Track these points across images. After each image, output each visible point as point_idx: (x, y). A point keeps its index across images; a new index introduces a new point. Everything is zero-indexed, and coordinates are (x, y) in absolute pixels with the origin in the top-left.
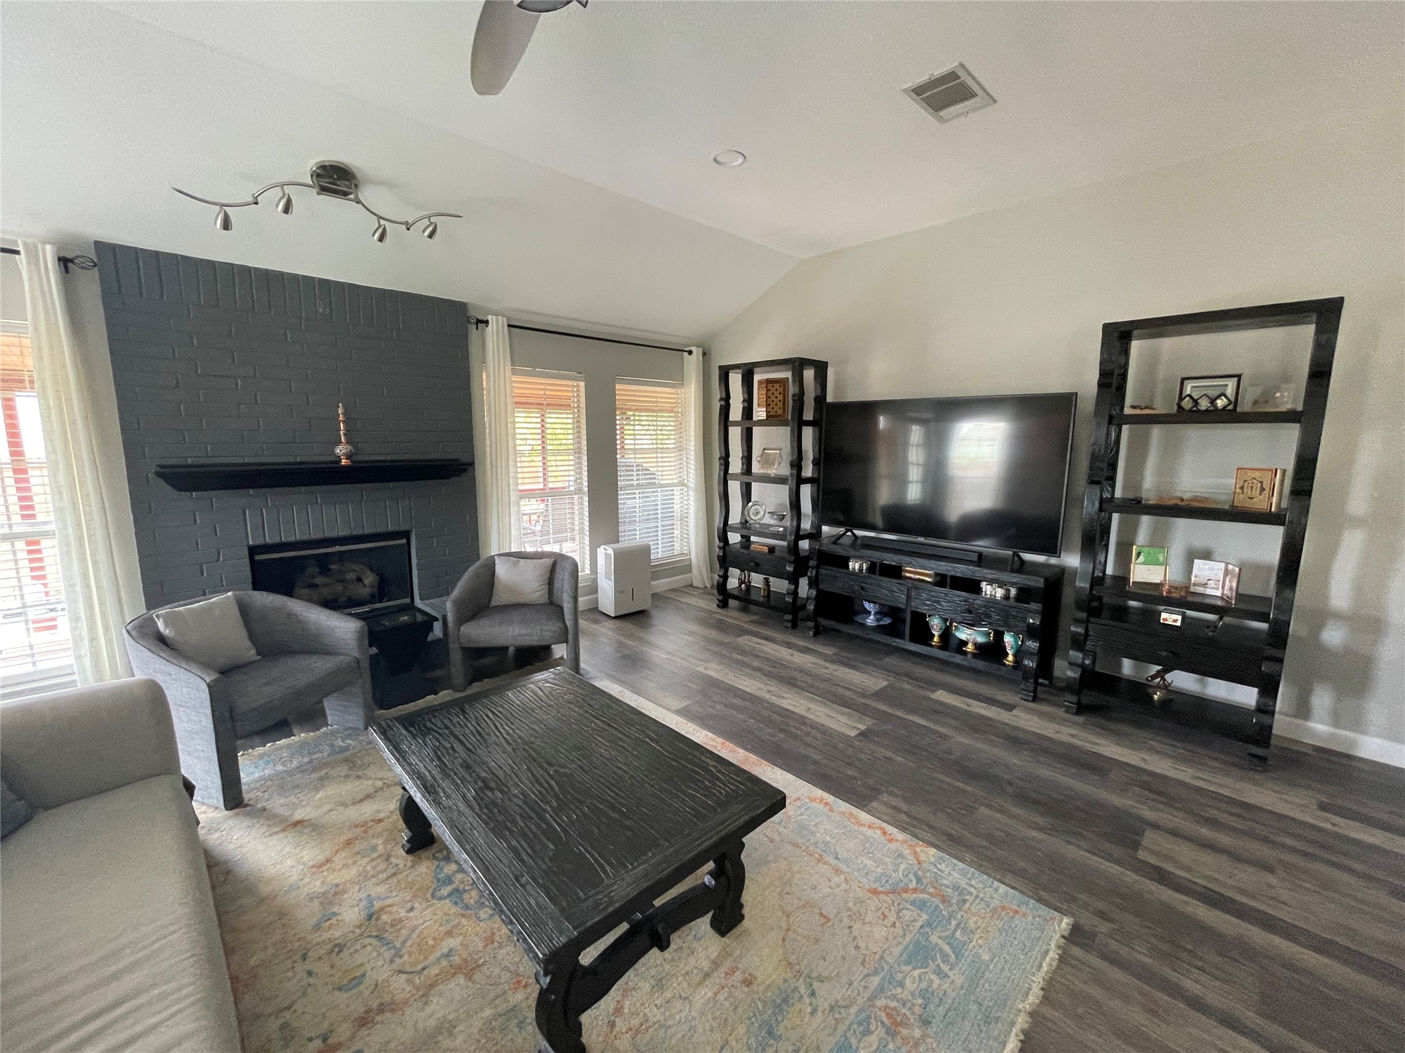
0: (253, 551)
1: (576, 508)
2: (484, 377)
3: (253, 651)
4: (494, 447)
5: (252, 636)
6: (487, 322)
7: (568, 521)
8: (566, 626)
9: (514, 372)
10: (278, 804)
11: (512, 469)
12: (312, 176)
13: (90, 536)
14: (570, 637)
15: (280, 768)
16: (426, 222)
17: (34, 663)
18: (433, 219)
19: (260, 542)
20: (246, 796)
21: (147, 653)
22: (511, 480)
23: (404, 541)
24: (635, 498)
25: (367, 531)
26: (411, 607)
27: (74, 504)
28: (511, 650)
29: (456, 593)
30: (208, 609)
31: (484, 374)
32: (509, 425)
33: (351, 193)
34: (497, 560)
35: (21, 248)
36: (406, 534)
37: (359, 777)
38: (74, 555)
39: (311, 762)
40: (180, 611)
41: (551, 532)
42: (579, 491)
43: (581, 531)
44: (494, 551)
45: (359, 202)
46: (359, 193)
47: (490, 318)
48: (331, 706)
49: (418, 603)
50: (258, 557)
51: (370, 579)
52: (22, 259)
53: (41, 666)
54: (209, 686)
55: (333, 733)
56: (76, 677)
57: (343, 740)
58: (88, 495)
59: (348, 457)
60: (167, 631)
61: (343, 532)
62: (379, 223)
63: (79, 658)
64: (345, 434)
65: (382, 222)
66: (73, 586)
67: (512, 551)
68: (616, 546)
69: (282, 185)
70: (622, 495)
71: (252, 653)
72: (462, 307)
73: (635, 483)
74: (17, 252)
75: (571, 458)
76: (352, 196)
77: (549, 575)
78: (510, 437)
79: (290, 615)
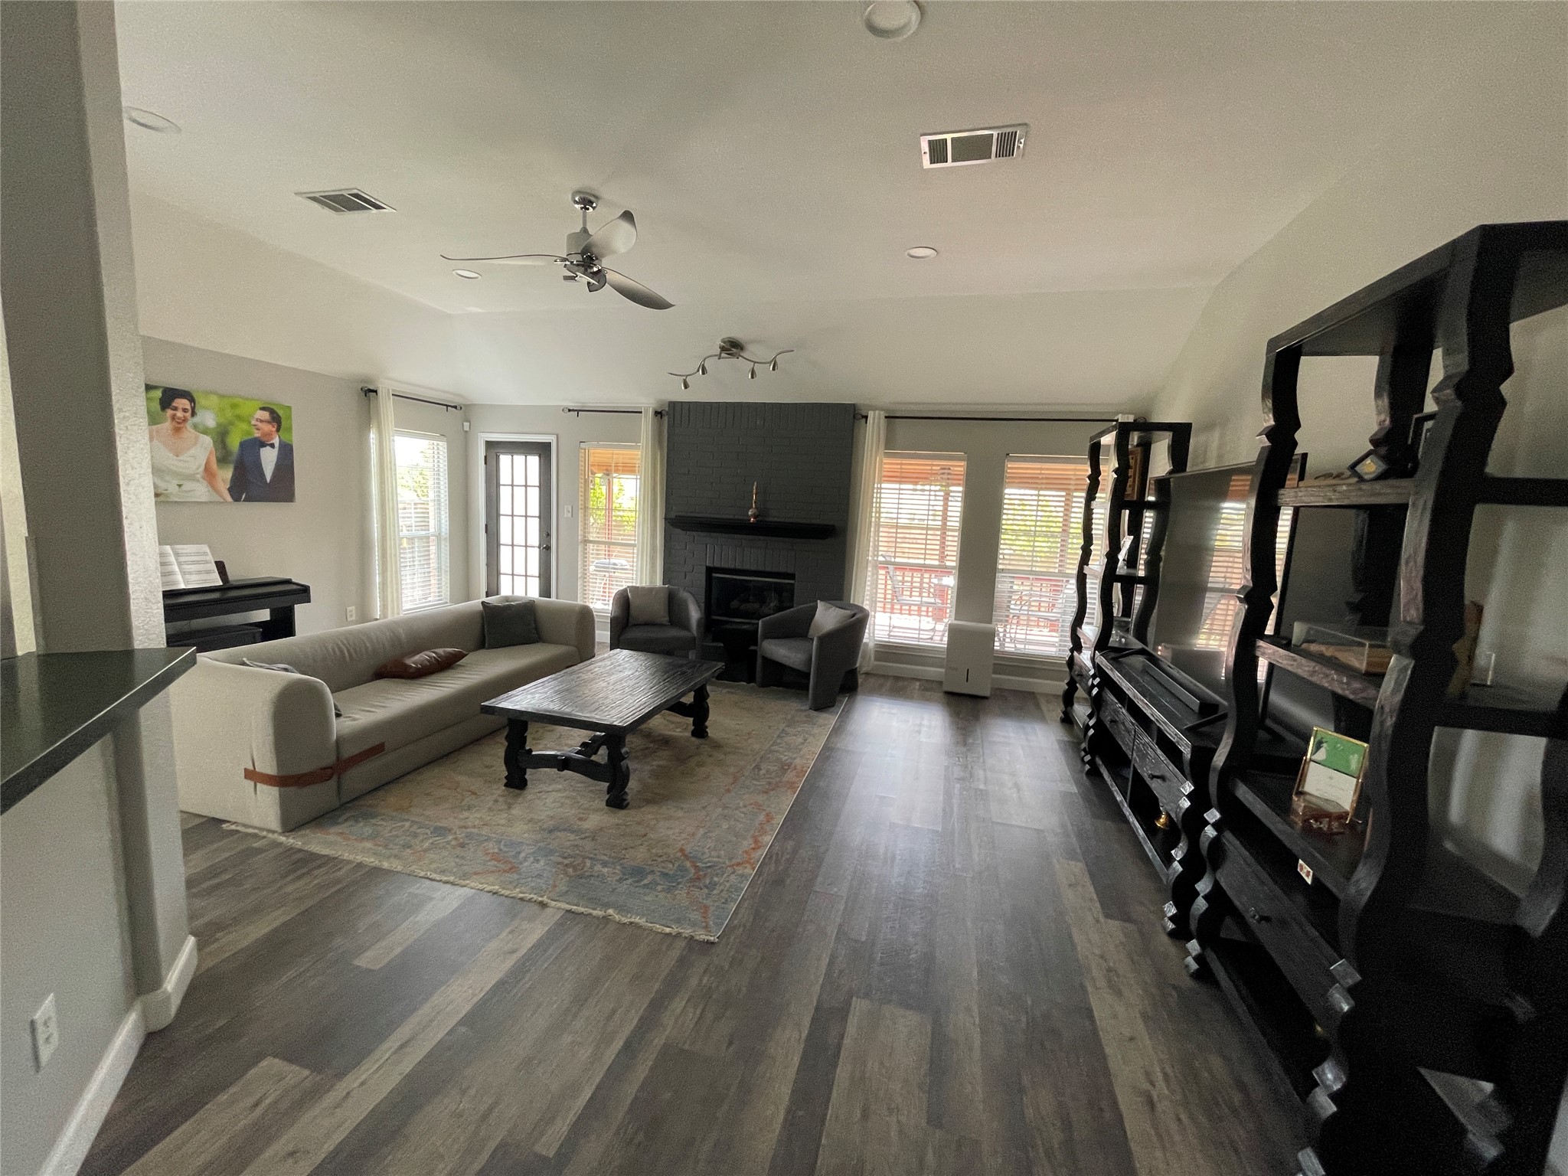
0: (710, 570)
3: (667, 619)
5: (670, 612)
6: (866, 417)
9: (887, 455)
12: (719, 349)
13: (646, 549)
23: (792, 581)
25: (768, 569)
33: (739, 354)
35: (642, 410)
45: (744, 357)
46: (745, 352)
47: (871, 414)
50: (712, 574)
52: (642, 415)
58: (647, 528)
59: (755, 517)
60: (630, 595)
61: (754, 568)
62: (752, 365)
64: (755, 502)
65: (754, 365)
71: (665, 620)
72: (854, 406)
74: (641, 412)
76: (741, 355)
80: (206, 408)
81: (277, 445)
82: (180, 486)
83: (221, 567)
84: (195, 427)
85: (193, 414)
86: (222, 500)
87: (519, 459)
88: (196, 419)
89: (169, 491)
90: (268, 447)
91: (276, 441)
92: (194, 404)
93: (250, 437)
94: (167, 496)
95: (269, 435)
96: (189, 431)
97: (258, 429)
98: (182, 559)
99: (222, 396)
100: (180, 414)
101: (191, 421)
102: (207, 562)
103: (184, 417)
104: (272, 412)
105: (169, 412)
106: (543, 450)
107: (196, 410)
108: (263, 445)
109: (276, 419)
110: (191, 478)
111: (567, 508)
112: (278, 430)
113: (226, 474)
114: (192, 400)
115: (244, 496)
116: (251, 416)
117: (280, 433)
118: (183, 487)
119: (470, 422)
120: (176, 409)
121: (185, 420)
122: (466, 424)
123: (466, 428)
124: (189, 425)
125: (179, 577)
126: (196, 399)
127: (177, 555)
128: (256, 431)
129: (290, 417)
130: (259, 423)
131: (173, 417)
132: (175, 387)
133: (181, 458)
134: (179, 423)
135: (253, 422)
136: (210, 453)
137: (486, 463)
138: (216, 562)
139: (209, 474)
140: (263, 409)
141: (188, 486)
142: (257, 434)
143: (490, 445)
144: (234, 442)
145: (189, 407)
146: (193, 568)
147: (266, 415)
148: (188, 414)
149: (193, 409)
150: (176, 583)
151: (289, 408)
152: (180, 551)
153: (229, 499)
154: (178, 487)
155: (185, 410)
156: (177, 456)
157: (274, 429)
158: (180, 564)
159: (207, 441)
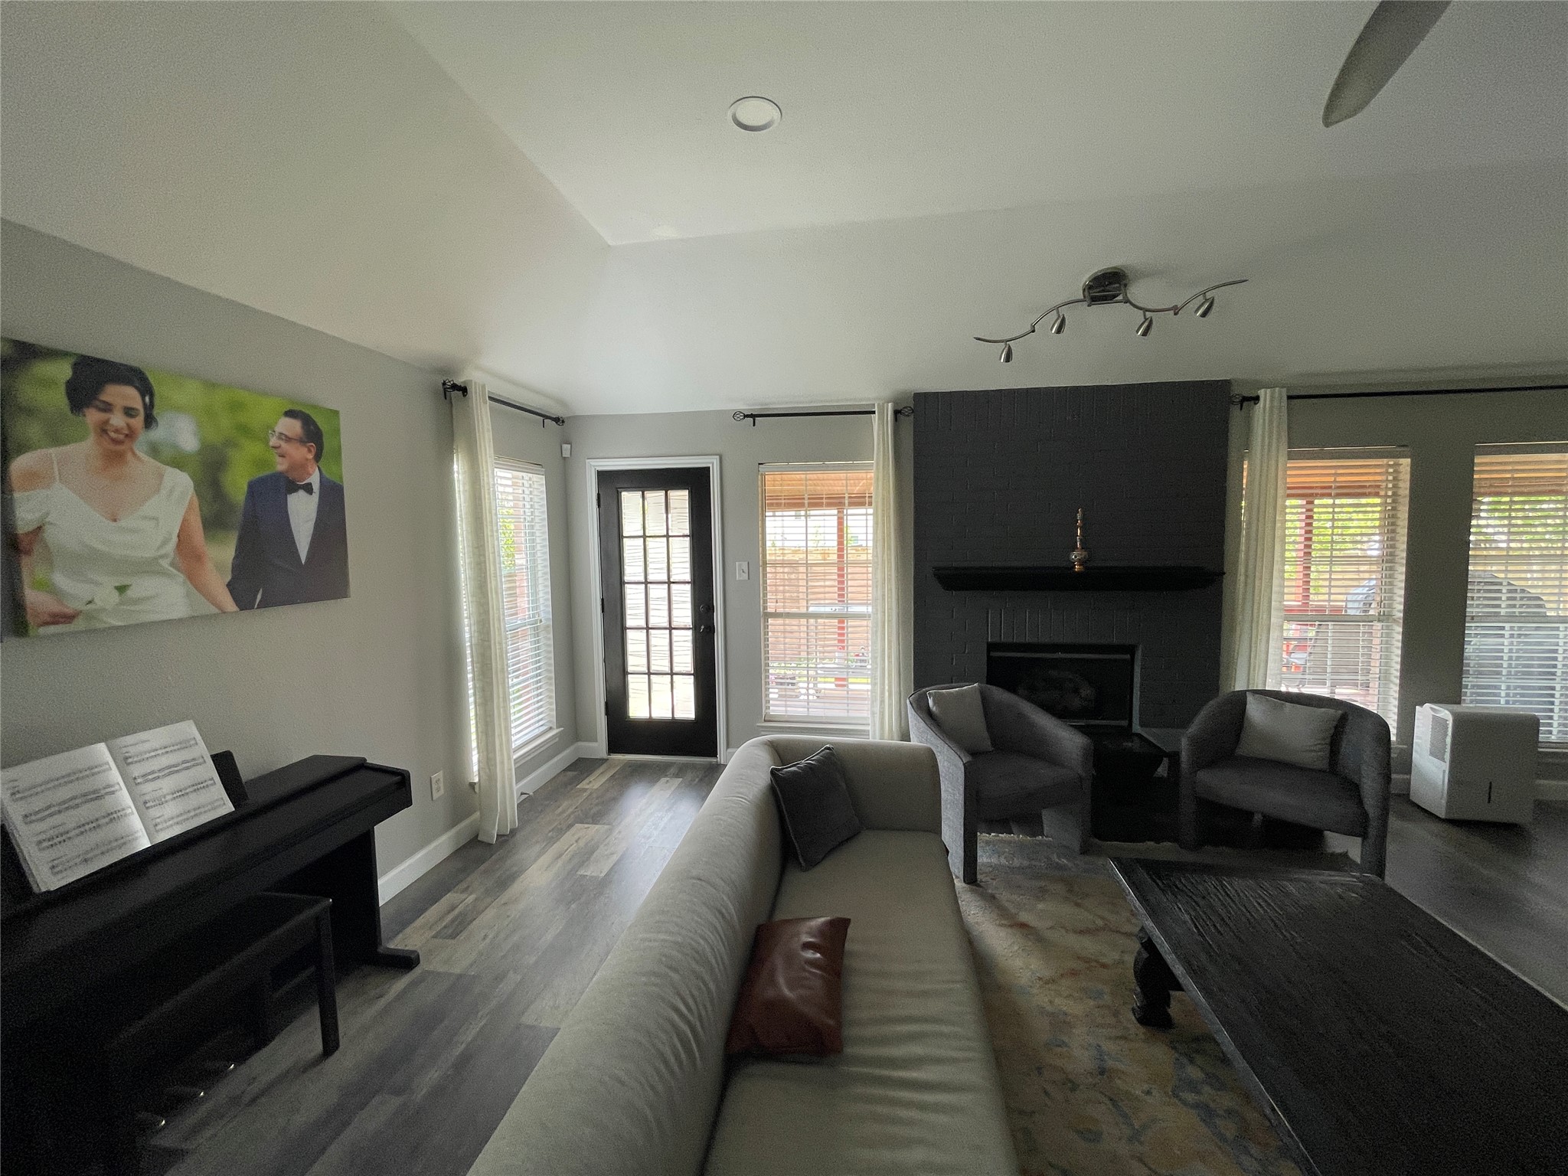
0: (989, 647)
1: (1377, 641)
2: (1245, 466)
3: (989, 742)
4: (1252, 553)
5: (989, 727)
6: (1256, 399)
7: (1361, 659)
8: (1365, 814)
9: (1291, 456)
10: (1005, 896)
11: (1275, 582)
12: (1084, 290)
13: (889, 621)
14: (1372, 832)
15: (1003, 861)
16: (1201, 299)
17: (848, 711)
18: (1209, 295)
19: (996, 640)
20: (979, 877)
21: (922, 724)
22: (1274, 596)
23: (1128, 657)
24: (1502, 636)
25: (1091, 640)
26: (1127, 733)
27: (884, 595)
28: (1258, 818)
29: (1193, 729)
30: (961, 694)
31: (1246, 462)
32: (1278, 525)
33: (1118, 295)
34: (1250, 698)
35: (876, 409)
36: (1131, 650)
37: (1077, 905)
38: (879, 634)
39: (1030, 867)
40: (943, 693)
41: (1329, 670)
42: (1385, 617)
43: (1384, 677)
44: (1240, 686)
45: (1127, 301)
46: (1128, 291)
47: (1262, 393)
48: (1048, 817)
49: (1137, 728)
50: (993, 654)
51: (1087, 691)
52: (875, 417)
53: (852, 714)
54: (964, 764)
55: (1048, 845)
56: (869, 728)
57: (1059, 857)
58: (891, 590)
59: (1082, 563)
60: (934, 708)
61: (1067, 641)
62: (1145, 316)
63: (873, 713)
64: (1081, 540)
65: (1148, 314)
66: (876, 658)
67: (1267, 689)
68: (1456, 708)
69: (1057, 308)
70: (1471, 629)
73: (1503, 612)
74: (871, 412)
75: (1374, 568)
76: (1120, 298)
77: (1332, 731)
78: (1277, 540)
79: (1021, 716)
80: (179, 409)
81: (316, 487)
82: (122, 589)
83: (224, 763)
84: (154, 451)
85: (150, 421)
86: (214, 610)
87: (655, 497)
88: (158, 434)
89: (99, 603)
90: (301, 493)
91: (315, 479)
92: (152, 396)
93: (267, 472)
94: (90, 617)
95: (302, 467)
96: (141, 462)
97: (282, 456)
98: (137, 770)
99: (211, 385)
100: (118, 420)
101: (144, 437)
102: (193, 763)
103: (128, 426)
104: (307, 421)
105: (92, 416)
106: (695, 481)
107: (155, 412)
108: (293, 487)
109: (313, 435)
110: (148, 567)
111: (740, 565)
112: (318, 457)
113: (222, 553)
114: (146, 389)
115: (259, 597)
116: (270, 427)
117: (320, 464)
118: (129, 593)
119: (570, 443)
120: (107, 408)
121: (131, 435)
122: (566, 447)
123: (566, 454)
124: (140, 447)
125: (135, 822)
126: (156, 389)
127: (124, 762)
128: (279, 459)
129: (337, 432)
130: (283, 444)
131: (103, 429)
132: (108, 357)
133: (123, 523)
134: (115, 441)
135: (273, 441)
136: (190, 508)
137: (599, 506)
138: (215, 758)
139: (187, 556)
140: (290, 414)
141: (142, 587)
142: (281, 466)
143: (604, 477)
144: (237, 483)
145: (139, 405)
146: (167, 785)
147: (294, 427)
148: (138, 422)
149: (149, 409)
150: (124, 840)
151: (336, 413)
152: (132, 750)
153: (230, 605)
154: (117, 593)
155: (129, 412)
156: (115, 520)
157: (310, 456)
158: (131, 783)
159: (181, 484)
